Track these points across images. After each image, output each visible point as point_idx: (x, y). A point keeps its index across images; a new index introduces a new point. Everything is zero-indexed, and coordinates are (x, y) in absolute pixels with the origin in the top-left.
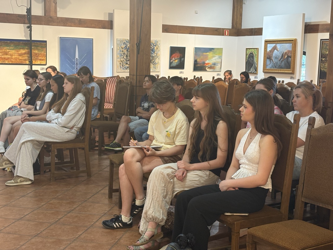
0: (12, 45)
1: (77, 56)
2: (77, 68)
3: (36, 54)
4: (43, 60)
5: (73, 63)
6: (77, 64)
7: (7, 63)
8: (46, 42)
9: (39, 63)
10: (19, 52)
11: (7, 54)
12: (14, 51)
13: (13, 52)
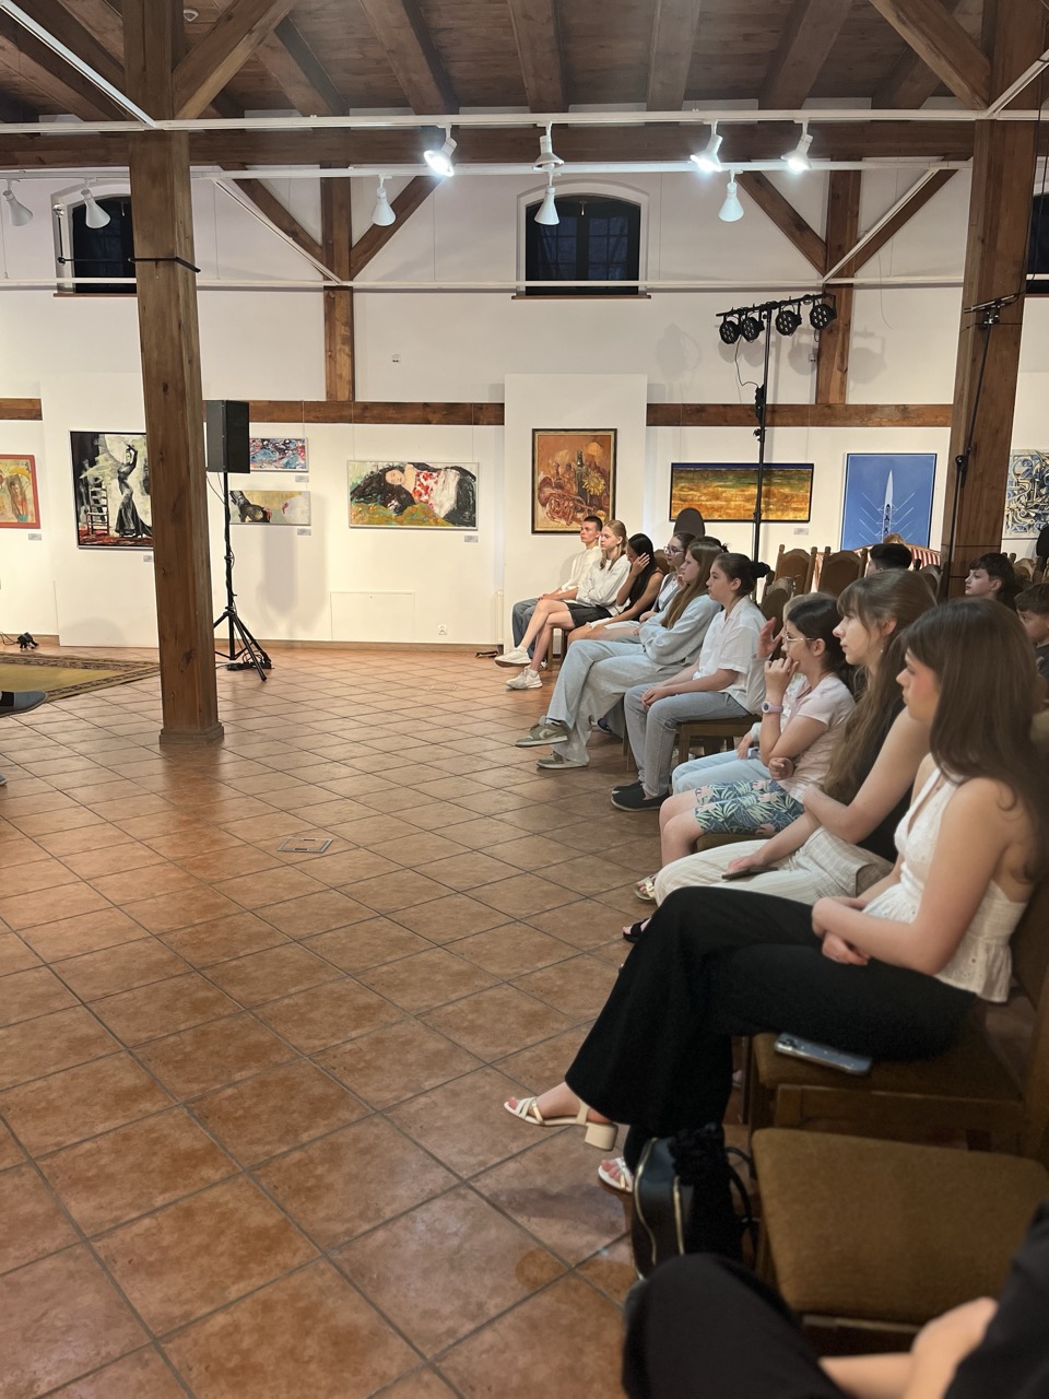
0: (731, 477)
1: (889, 500)
2: (886, 530)
3: (786, 496)
4: (801, 510)
5: (878, 516)
6: (887, 518)
7: (716, 517)
8: (811, 466)
9: (791, 516)
10: (747, 493)
11: (717, 498)
12: (733, 491)
13: (731, 492)
